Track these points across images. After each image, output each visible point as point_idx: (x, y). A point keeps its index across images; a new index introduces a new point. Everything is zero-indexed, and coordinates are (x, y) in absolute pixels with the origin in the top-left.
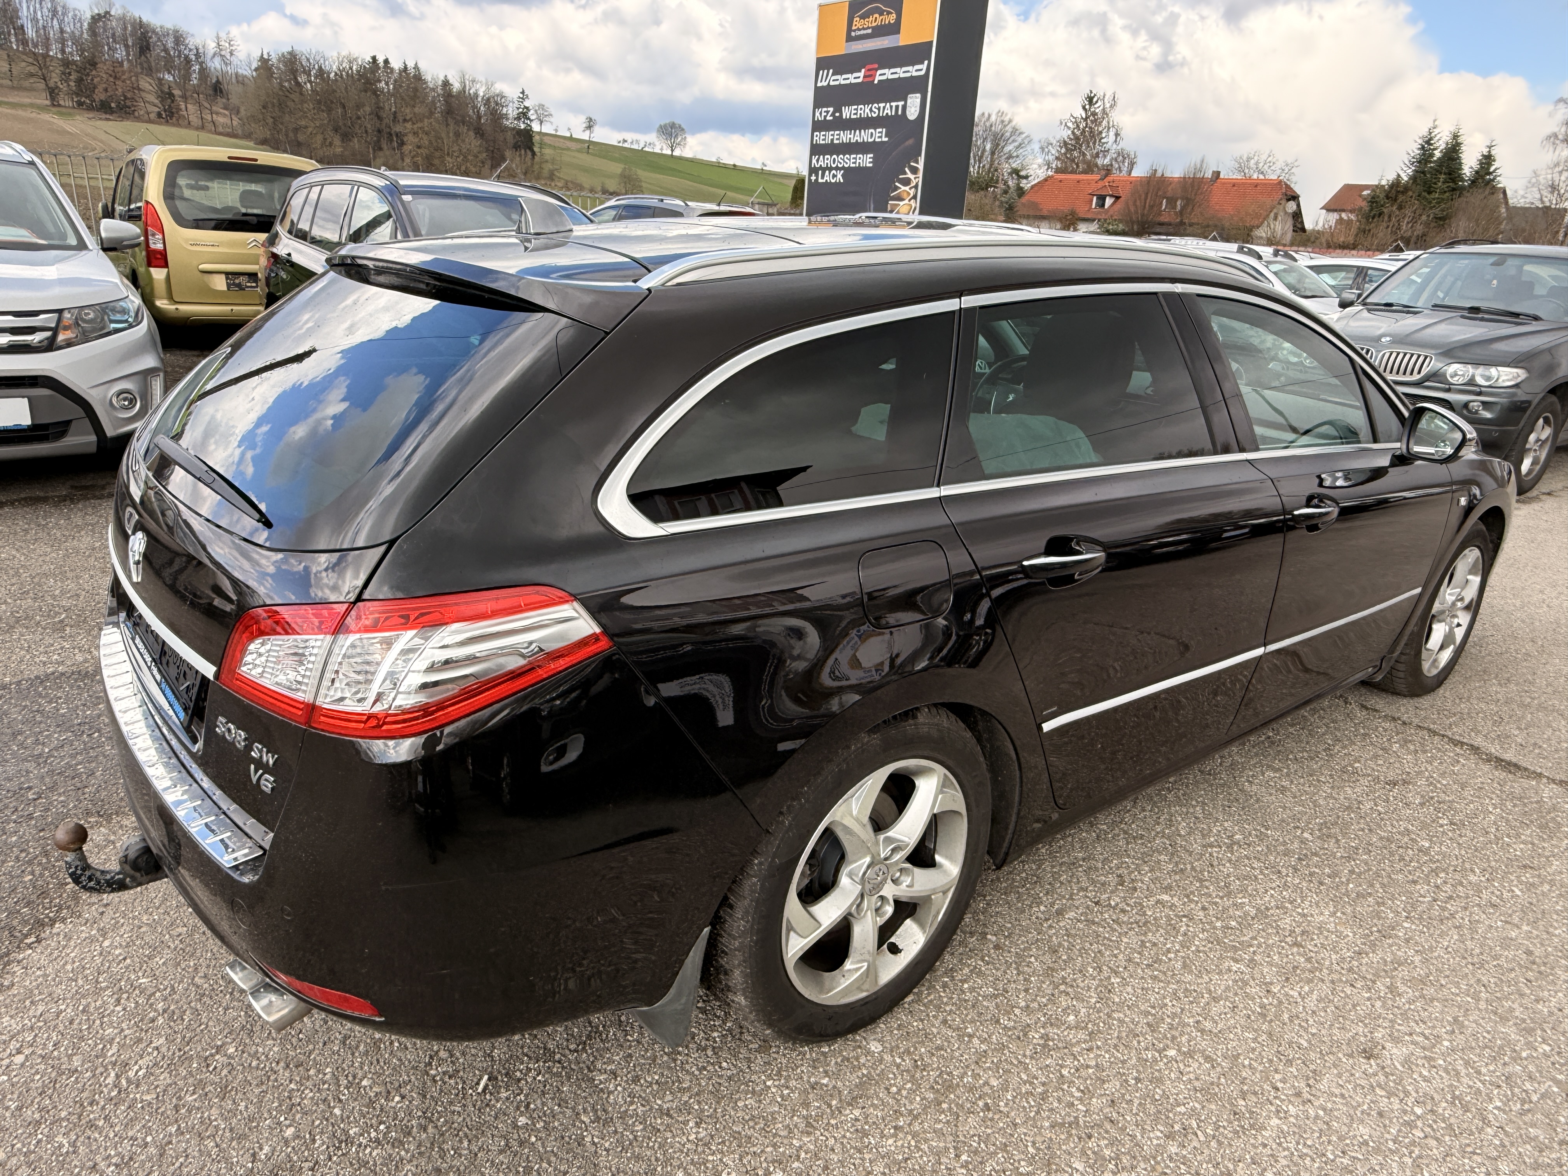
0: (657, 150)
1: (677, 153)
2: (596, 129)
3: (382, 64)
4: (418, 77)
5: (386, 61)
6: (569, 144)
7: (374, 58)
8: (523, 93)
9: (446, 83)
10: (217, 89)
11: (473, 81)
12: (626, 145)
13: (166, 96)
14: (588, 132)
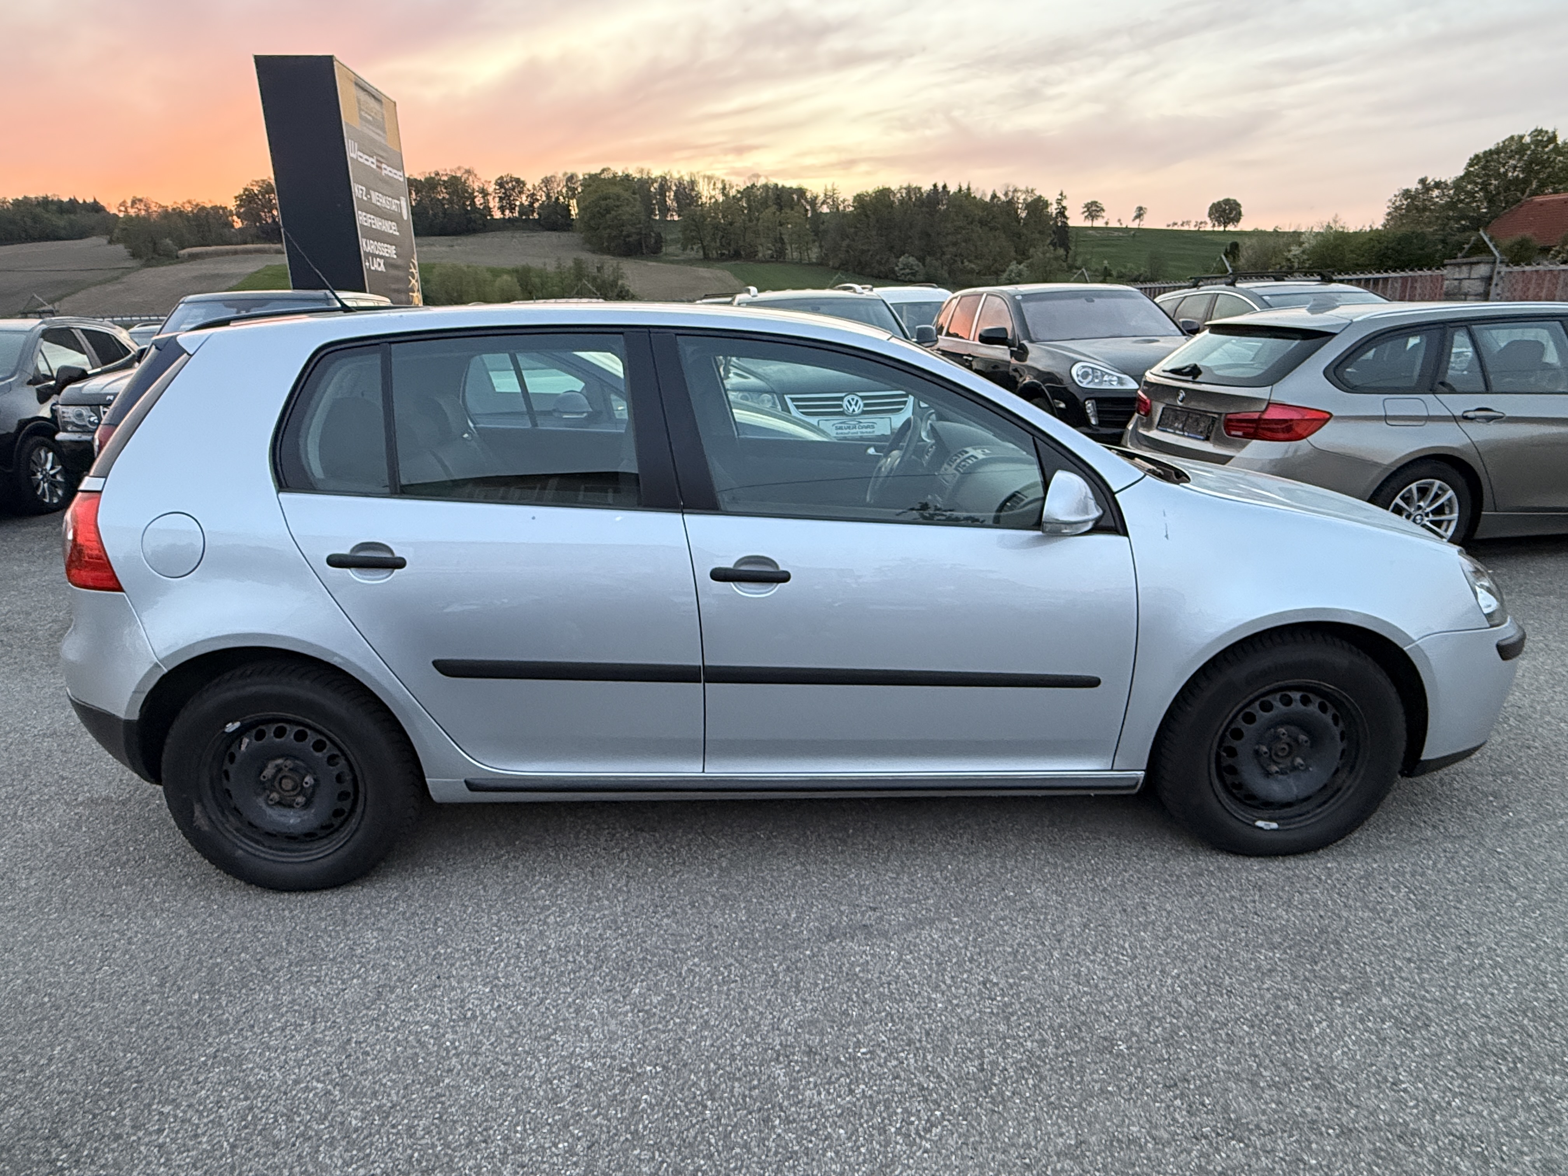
0: (1209, 228)
1: (1231, 228)
2: (1146, 217)
3: (940, 189)
4: (969, 196)
5: (945, 187)
6: (1116, 234)
7: (935, 186)
8: (1061, 194)
9: (994, 196)
11: (1015, 191)
12: (1176, 228)
14: (1137, 221)
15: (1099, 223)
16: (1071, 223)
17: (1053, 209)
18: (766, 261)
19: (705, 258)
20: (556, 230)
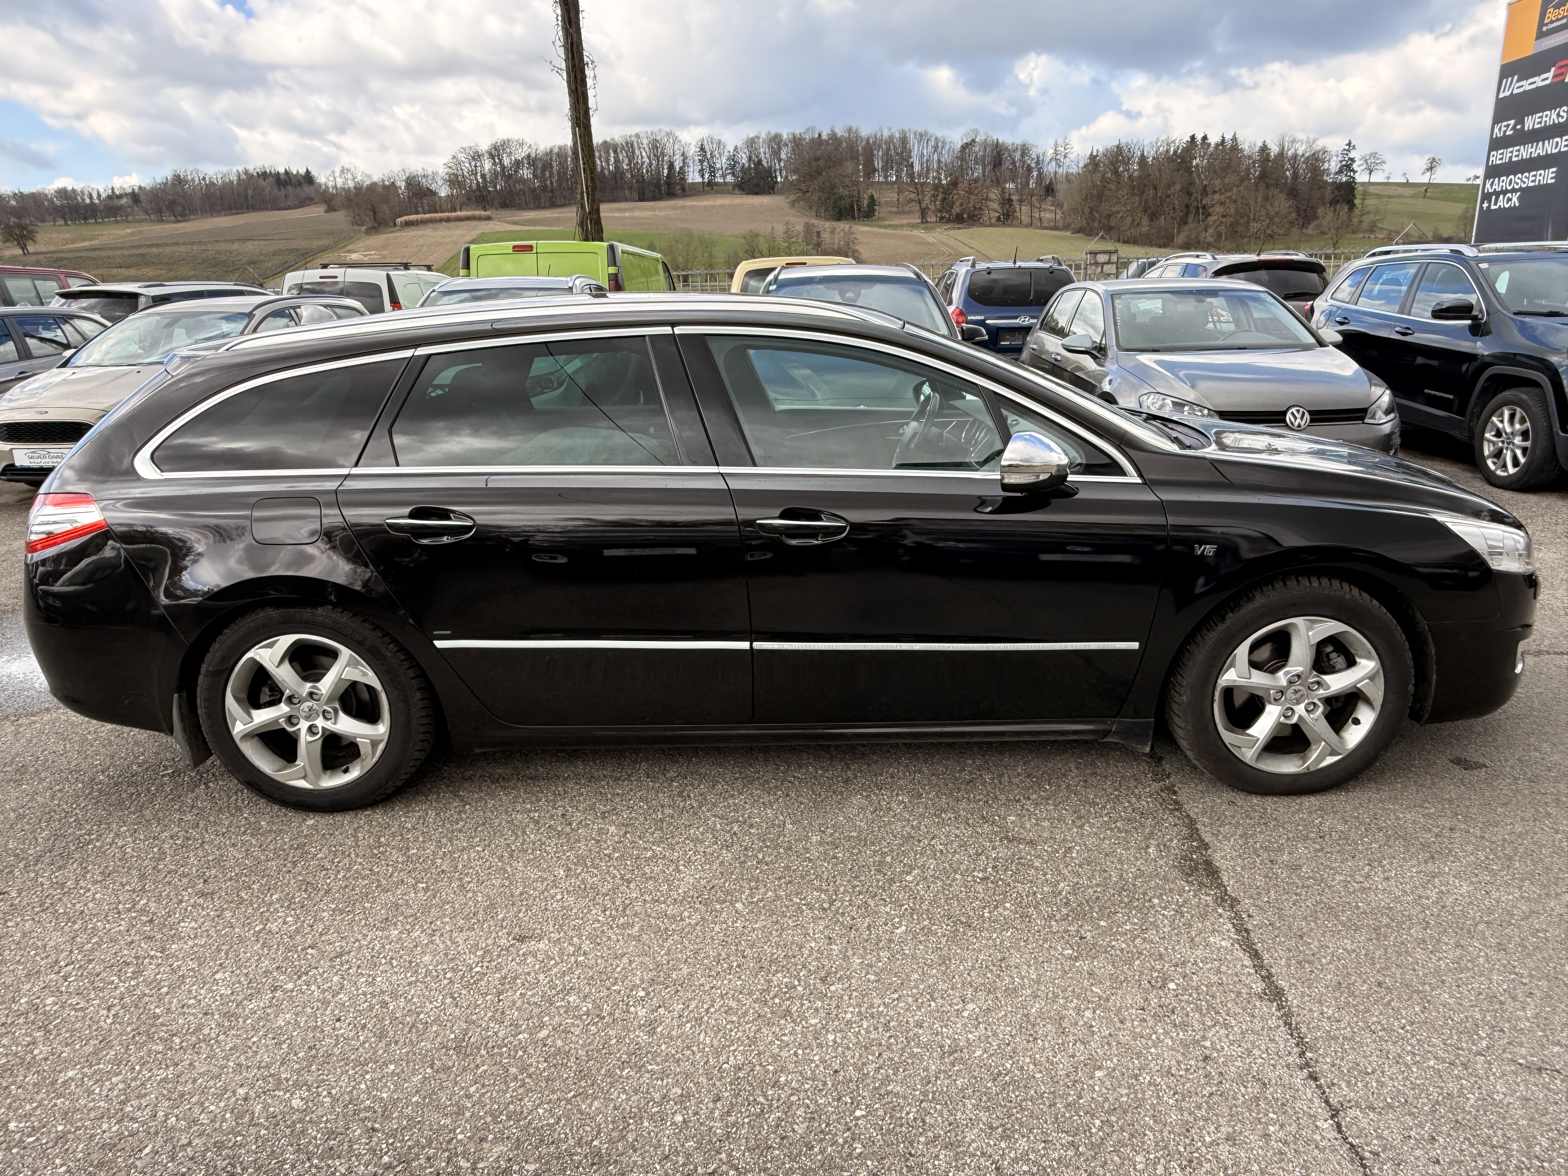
2: (1439, 169)
3: (1199, 142)
4: (1235, 148)
5: (1205, 138)
6: (1401, 190)
7: (1193, 137)
9: (1264, 149)
10: (1050, 190)
11: (1293, 142)
13: (1007, 202)
14: (1429, 174)
15: (1378, 177)
16: (1357, 178)
17: (1335, 162)
18: (991, 225)
19: (923, 222)
20: (757, 194)
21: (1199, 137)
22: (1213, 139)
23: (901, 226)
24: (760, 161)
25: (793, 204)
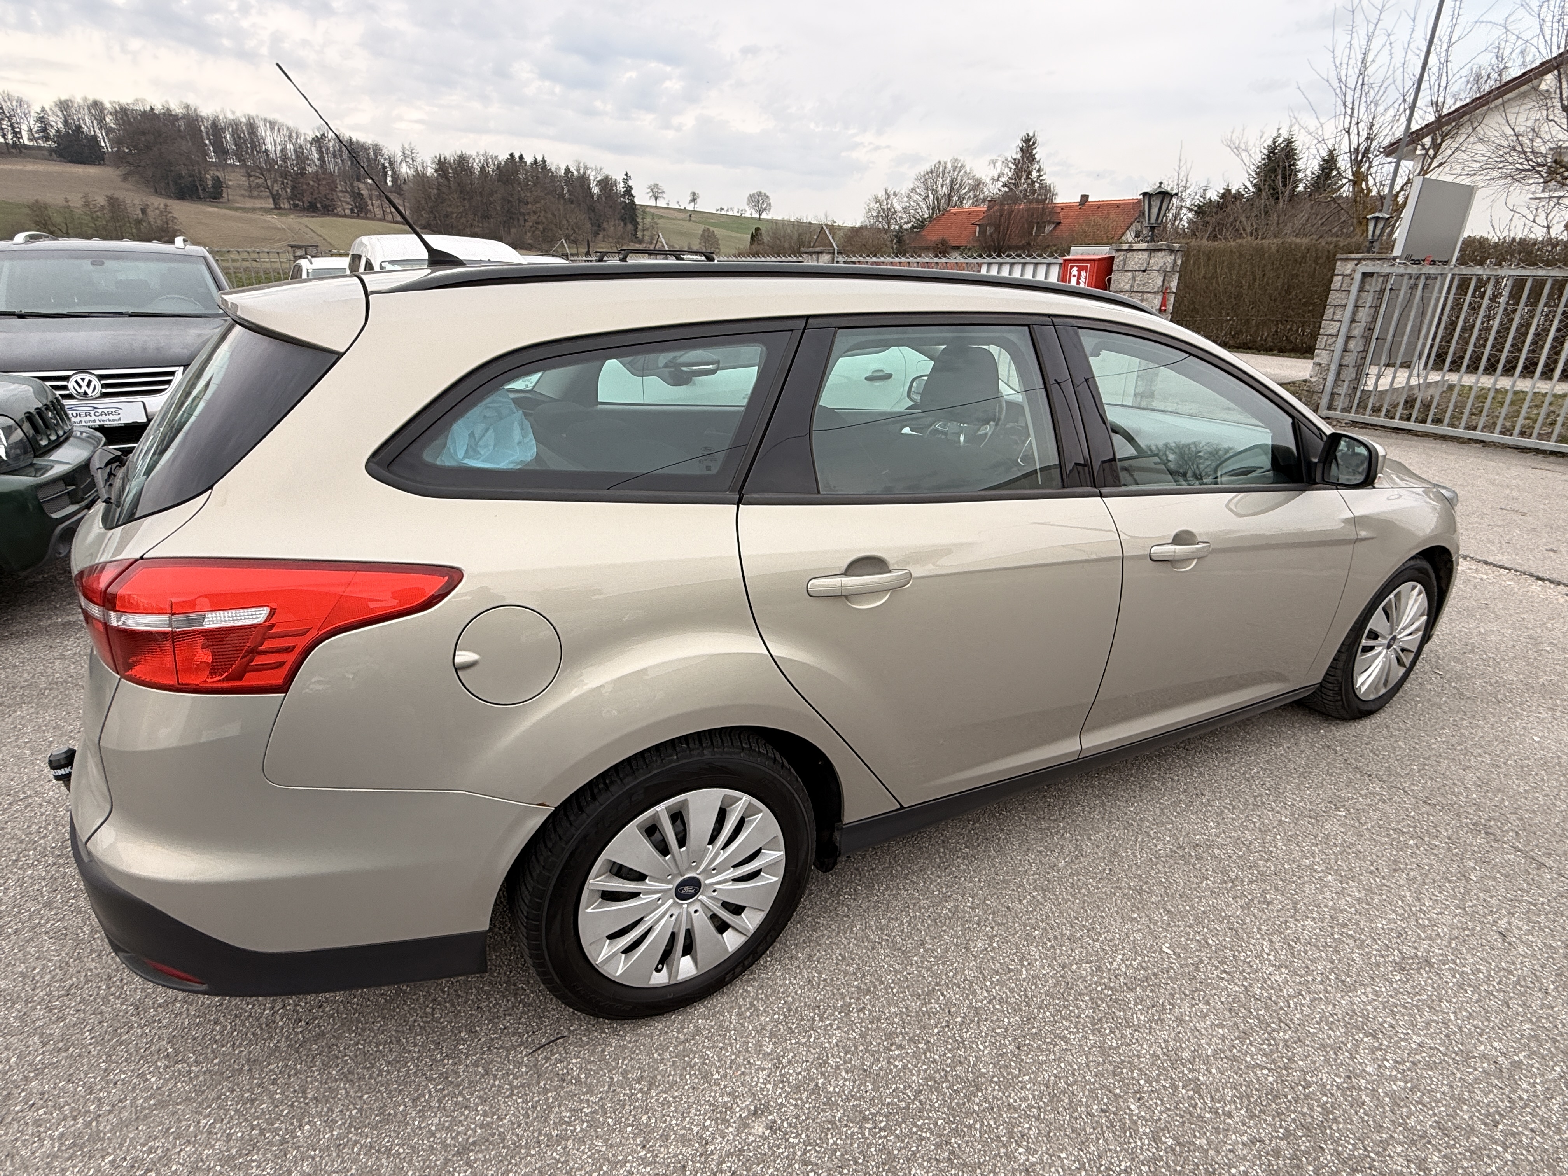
0: (748, 215)
1: (763, 216)
2: (699, 201)
3: (517, 159)
4: (545, 168)
5: (521, 157)
6: (676, 214)
7: (512, 155)
9: (568, 170)
11: (586, 167)
12: (723, 212)
14: (692, 204)
15: (661, 203)
16: (637, 201)
17: (621, 187)
18: (345, 216)
19: (276, 208)
20: (81, 163)
21: (517, 156)
22: (529, 160)
23: (253, 210)
24: (79, 128)
25: (125, 178)
